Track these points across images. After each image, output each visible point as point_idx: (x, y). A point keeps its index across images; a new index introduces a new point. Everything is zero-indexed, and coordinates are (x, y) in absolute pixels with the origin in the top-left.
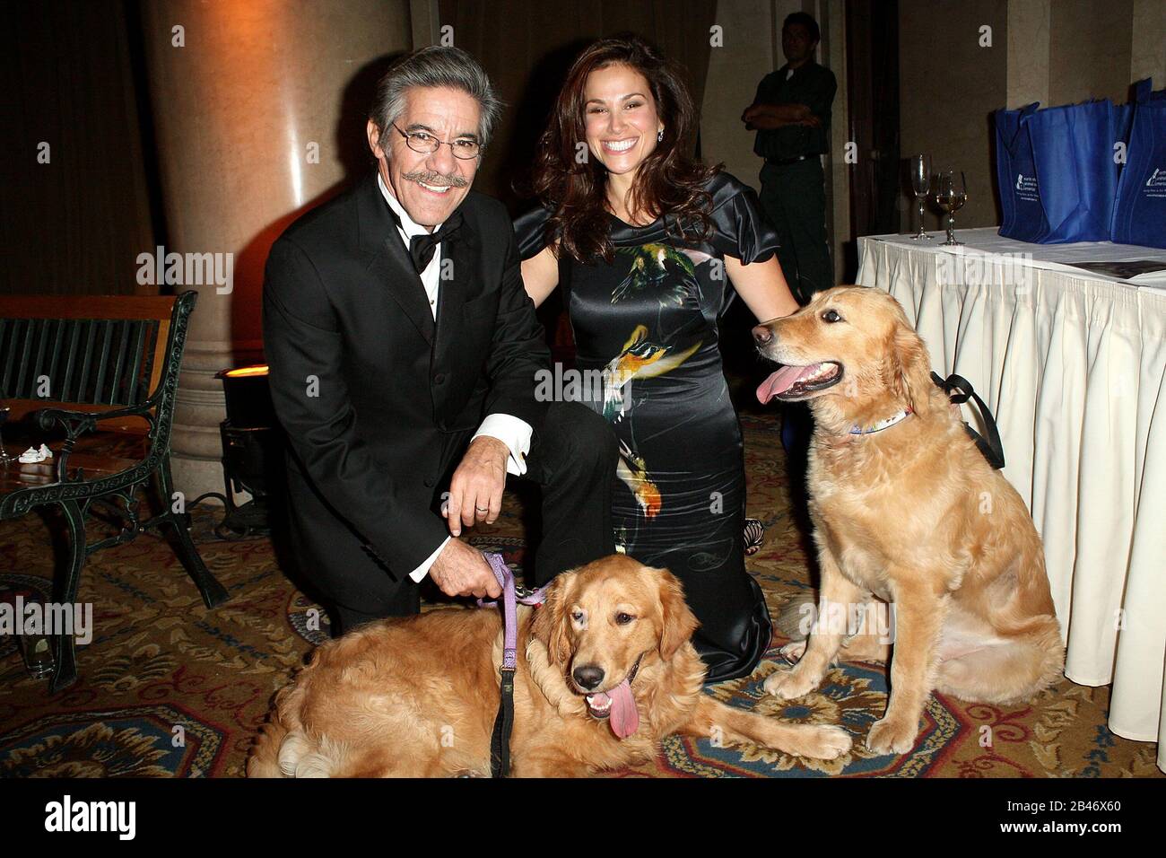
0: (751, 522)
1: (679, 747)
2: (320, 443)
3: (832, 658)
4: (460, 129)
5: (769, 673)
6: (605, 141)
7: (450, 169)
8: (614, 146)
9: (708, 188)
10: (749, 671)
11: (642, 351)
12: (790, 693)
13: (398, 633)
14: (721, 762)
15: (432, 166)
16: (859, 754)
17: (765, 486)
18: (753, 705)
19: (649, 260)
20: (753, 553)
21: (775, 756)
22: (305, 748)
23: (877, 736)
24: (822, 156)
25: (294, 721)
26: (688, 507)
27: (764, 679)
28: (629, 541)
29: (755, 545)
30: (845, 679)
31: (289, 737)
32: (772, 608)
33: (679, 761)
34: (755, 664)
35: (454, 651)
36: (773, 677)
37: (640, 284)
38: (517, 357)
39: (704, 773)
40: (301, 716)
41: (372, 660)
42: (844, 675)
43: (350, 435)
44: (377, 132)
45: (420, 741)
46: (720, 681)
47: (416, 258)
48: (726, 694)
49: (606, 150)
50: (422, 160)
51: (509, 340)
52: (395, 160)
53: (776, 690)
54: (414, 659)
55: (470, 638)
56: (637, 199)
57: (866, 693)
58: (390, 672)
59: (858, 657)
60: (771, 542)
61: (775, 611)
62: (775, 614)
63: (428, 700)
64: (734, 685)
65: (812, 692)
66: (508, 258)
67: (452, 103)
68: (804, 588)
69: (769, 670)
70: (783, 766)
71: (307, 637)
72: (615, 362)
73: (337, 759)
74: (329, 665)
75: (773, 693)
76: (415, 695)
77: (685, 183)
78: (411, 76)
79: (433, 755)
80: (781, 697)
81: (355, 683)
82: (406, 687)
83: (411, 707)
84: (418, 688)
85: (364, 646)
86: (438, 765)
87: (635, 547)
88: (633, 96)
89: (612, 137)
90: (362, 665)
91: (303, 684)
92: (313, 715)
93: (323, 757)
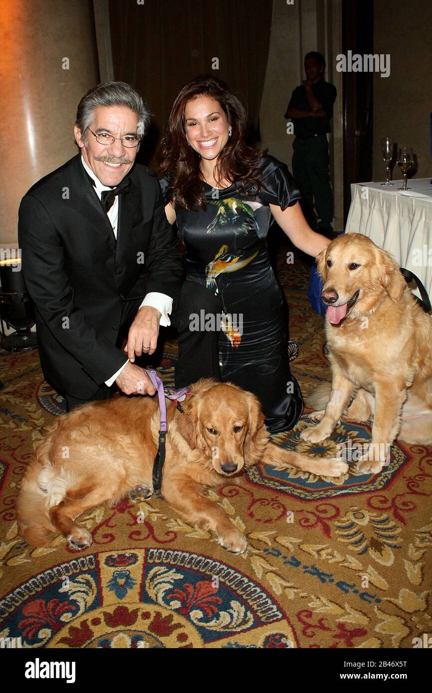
0: (291, 343)
1: (255, 470)
2: (53, 309)
3: (337, 421)
4: (127, 130)
5: (303, 428)
6: (199, 142)
7: (121, 154)
8: (205, 144)
9: (260, 166)
10: (292, 427)
11: (226, 259)
12: (315, 440)
13: (101, 410)
14: (278, 479)
15: (111, 152)
16: (353, 474)
17: (298, 322)
18: (295, 446)
19: (227, 208)
20: (292, 360)
21: (307, 474)
22: (52, 475)
23: (363, 464)
24: (328, 134)
25: (46, 460)
26: (256, 340)
27: (300, 432)
28: (224, 359)
29: (294, 356)
30: (344, 431)
31: (43, 468)
32: (304, 392)
33: (255, 478)
34: (295, 423)
35: (131, 421)
36: (305, 431)
37: (223, 222)
38: (163, 258)
39: (269, 485)
40: (50, 457)
41: (87, 426)
42: (343, 429)
43: (71, 304)
44: (80, 133)
45: (115, 470)
46: (276, 433)
47: (104, 203)
48: (280, 440)
49: (201, 147)
50: (106, 149)
51: (158, 248)
52: (90, 149)
53: (307, 438)
54: (110, 426)
55: (140, 415)
56: (220, 173)
57: (356, 439)
58: (97, 432)
59: (351, 419)
60: (302, 354)
61: (305, 393)
62: (305, 395)
63: (119, 448)
64: (284, 435)
65: (326, 439)
66: (157, 201)
67: (121, 115)
68: (321, 381)
69: (303, 427)
70: (312, 480)
71: (49, 410)
72: (211, 264)
73: (70, 481)
74: (63, 429)
75: (305, 440)
76: (111, 445)
77: (247, 161)
78: (97, 100)
79: (122, 477)
80: (310, 442)
81: (78, 439)
82: (107, 440)
83: (109, 452)
84: (113, 441)
85: (83, 418)
86: (125, 483)
87: (227, 363)
88: (213, 114)
89: (203, 139)
90: (82, 429)
91: (50, 440)
92: (56, 457)
93: (62, 480)
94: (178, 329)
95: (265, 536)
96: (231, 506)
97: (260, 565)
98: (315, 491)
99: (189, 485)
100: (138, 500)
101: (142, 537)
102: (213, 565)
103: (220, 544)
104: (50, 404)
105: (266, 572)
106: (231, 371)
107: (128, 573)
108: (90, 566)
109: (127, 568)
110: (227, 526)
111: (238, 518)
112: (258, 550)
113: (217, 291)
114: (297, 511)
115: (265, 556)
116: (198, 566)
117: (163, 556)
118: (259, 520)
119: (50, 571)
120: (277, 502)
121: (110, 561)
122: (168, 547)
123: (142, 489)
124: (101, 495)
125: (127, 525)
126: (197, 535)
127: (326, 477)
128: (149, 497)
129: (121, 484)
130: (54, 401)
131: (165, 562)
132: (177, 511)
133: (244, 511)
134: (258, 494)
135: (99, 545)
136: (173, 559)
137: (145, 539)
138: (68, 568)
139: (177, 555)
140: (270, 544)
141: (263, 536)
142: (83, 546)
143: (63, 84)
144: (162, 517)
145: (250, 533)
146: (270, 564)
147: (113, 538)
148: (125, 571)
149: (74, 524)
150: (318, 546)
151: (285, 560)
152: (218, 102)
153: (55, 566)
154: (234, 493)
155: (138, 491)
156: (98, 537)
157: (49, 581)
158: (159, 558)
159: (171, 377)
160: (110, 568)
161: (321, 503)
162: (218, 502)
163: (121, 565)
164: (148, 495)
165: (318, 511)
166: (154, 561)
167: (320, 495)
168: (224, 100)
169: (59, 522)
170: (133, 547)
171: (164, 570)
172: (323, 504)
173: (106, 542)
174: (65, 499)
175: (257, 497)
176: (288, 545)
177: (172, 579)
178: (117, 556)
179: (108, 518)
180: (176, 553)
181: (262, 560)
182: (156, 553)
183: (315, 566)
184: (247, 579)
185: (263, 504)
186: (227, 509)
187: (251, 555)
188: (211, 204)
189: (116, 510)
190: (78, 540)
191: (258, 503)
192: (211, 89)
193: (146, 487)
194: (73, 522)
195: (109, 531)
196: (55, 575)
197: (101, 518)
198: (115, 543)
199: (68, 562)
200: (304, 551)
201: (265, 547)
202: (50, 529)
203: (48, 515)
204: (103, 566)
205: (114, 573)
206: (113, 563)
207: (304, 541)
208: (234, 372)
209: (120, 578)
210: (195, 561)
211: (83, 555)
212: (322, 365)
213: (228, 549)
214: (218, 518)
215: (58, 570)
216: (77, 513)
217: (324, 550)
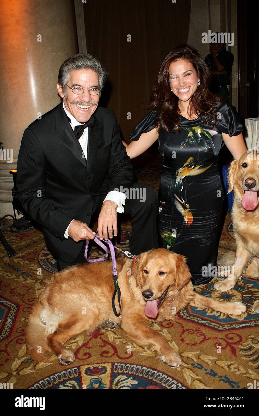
1: (184, 310)
3: (239, 277)
4: (91, 84)
6: (178, 89)
8: (182, 91)
9: (218, 106)
10: (209, 281)
11: (191, 166)
12: (224, 289)
14: (200, 316)
16: (250, 313)
18: (210, 294)
19: (195, 133)
21: (219, 313)
22: (49, 313)
23: (257, 306)
24: (228, 86)
25: (46, 303)
26: (202, 222)
28: (178, 233)
30: (243, 284)
31: (44, 308)
33: (184, 315)
35: (102, 277)
36: (217, 284)
37: (191, 142)
38: (119, 169)
39: (194, 320)
40: (48, 301)
41: (73, 281)
42: (243, 282)
44: (61, 88)
45: (91, 310)
46: (198, 285)
47: (76, 133)
48: (200, 290)
49: (179, 93)
50: (78, 97)
51: (116, 163)
52: (68, 97)
54: (88, 281)
56: (191, 110)
57: (251, 289)
58: (80, 285)
63: (94, 295)
64: (203, 286)
65: (231, 289)
66: (114, 132)
68: (227, 250)
69: (215, 281)
70: (222, 317)
71: (46, 269)
72: (180, 170)
73: (61, 317)
74: (57, 282)
75: (217, 289)
76: (89, 293)
77: (209, 103)
78: (71, 66)
79: (96, 315)
80: (220, 291)
81: (67, 289)
82: (86, 290)
83: (87, 298)
84: (90, 291)
85: (70, 275)
86: (98, 319)
87: (180, 235)
88: (187, 71)
89: (181, 88)
90: (69, 282)
91: (48, 289)
92: (52, 301)
93: (55, 316)
94: (131, 215)
95: (192, 355)
96: (168, 334)
97: (189, 375)
98: (225, 324)
99: (139, 321)
100: (106, 329)
101: (109, 355)
102: (157, 375)
103: (163, 360)
104: (47, 265)
105: (193, 380)
106: (181, 241)
107: (100, 380)
108: (75, 375)
109: (100, 376)
110: (167, 348)
111: (174, 342)
112: (188, 364)
113: (183, 188)
114: (213, 338)
115: (193, 369)
116: (148, 375)
117: (124, 368)
118: (188, 344)
119: (48, 378)
120: (199, 331)
121: (89, 372)
122: (127, 362)
123: (109, 322)
124: (82, 327)
125: (100, 346)
126: (147, 354)
127: (232, 315)
128: (114, 328)
129: (95, 319)
130: (50, 263)
131: (125, 372)
132: (132, 338)
133: (177, 338)
134: (187, 326)
135: (80, 361)
136: (131, 370)
137: (112, 356)
138: (60, 376)
139: (133, 367)
140: (195, 360)
141: (191, 355)
142: (69, 362)
143: (55, 54)
144: (123, 341)
145: (181, 353)
146: (196, 374)
147: (90, 355)
148: (98, 378)
149: (64, 347)
150: (228, 362)
151: (206, 372)
152: (191, 63)
153: (51, 375)
154: (170, 325)
155: (107, 324)
156: (80, 355)
157: (48, 385)
158: (121, 369)
159: (127, 247)
160: (88, 376)
161: (229, 332)
162: (160, 331)
163: (96, 374)
164: (113, 327)
165: (227, 338)
166: (118, 372)
167: (228, 327)
168: (195, 62)
169: (53, 345)
170: (103, 362)
171: (125, 378)
172: (231, 333)
173: (85, 358)
174: (58, 329)
175: (186, 328)
176: (208, 361)
177: (130, 384)
178: (93, 368)
179: (87, 342)
180: (132, 366)
181: (191, 371)
182: (119, 366)
183: (227, 377)
184: (181, 384)
185: (190, 333)
186: (166, 336)
187: (183, 368)
188: (184, 130)
189: (92, 336)
190: (66, 358)
191: (186, 333)
192: (187, 54)
193: (111, 321)
194: (62, 345)
195: (87, 351)
196: (51, 381)
197: (82, 342)
198: (91, 359)
199: (60, 372)
200: (219, 366)
201: (192, 362)
202: (48, 350)
203: (46, 341)
204: (84, 375)
205: (91, 380)
206: (90, 373)
207: (218, 359)
208: (182, 242)
209: (95, 383)
210: (145, 372)
211: (70, 367)
212: (227, 239)
213: (169, 364)
214: (161, 343)
215: (53, 378)
216: (65, 339)
217: (232, 365)
